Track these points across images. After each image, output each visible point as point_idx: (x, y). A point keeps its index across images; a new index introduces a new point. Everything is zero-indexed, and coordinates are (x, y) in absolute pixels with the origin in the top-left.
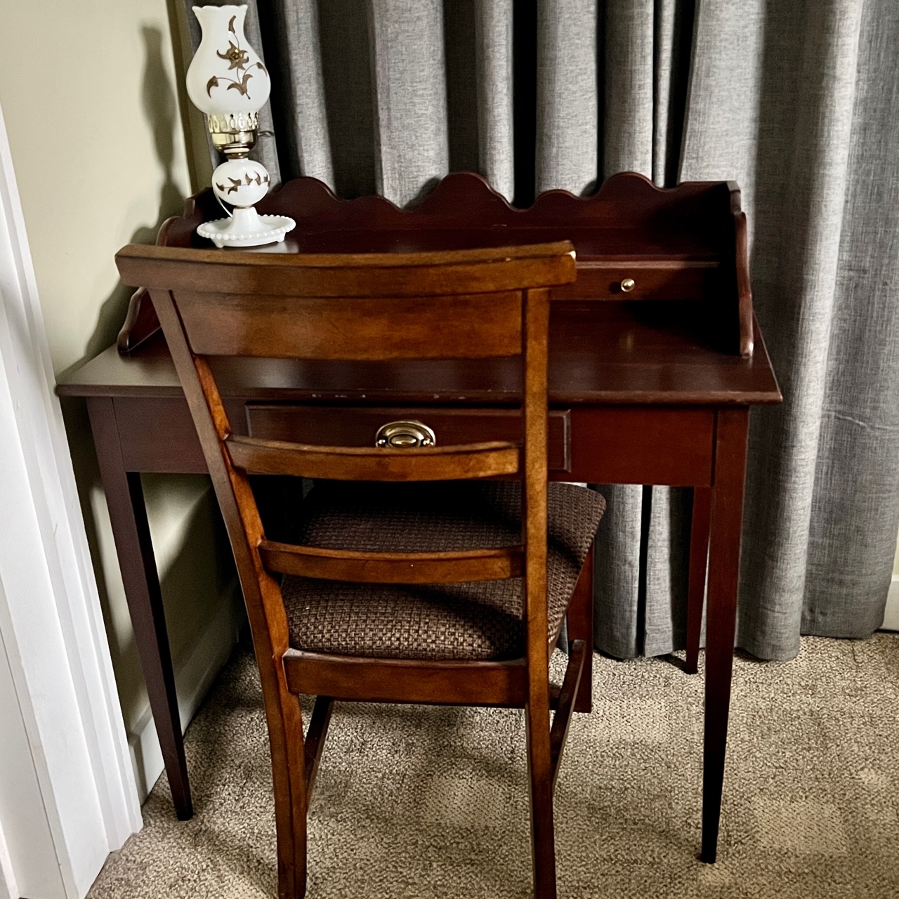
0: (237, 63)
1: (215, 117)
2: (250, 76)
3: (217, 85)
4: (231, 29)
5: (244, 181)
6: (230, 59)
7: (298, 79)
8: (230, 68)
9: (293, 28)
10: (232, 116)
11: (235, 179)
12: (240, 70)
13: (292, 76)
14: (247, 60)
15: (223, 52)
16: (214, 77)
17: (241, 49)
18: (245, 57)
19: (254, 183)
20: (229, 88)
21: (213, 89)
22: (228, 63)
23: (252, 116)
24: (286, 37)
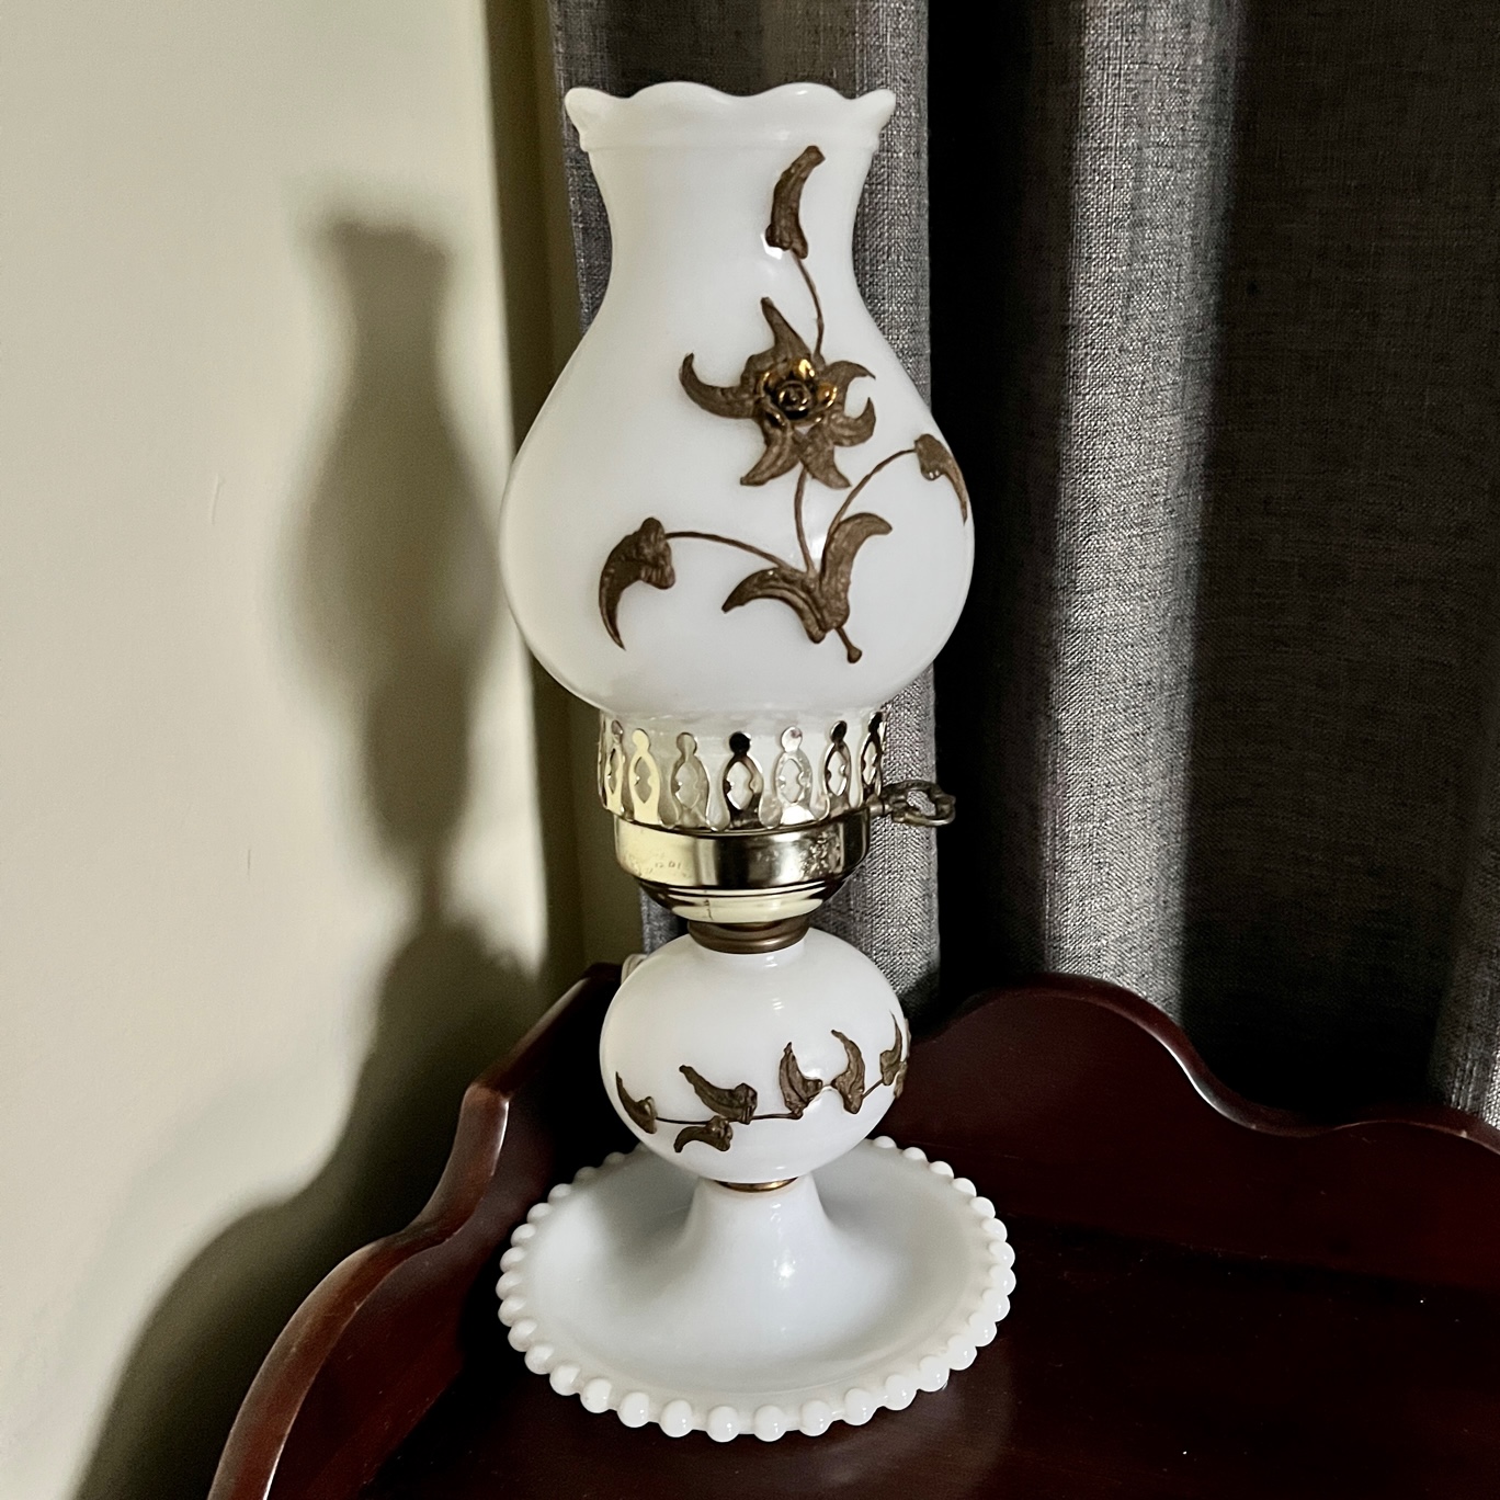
0: (799, 445)
1: (639, 742)
2: (874, 525)
3: (663, 581)
4: (785, 230)
5: (770, 1098)
6: (760, 416)
7: (1094, 506)
8: (753, 479)
9: (1110, 243)
10: (739, 745)
11: (723, 1079)
12: (813, 488)
13: (1067, 488)
14: (865, 424)
15: (721, 370)
16: (651, 525)
17: (831, 355)
18: (854, 407)
19: (825, 1104)
20: (737, 598)
21: (638, 600)
22: (740, 442)
23: (855, 738)
24: (1066, 289)
